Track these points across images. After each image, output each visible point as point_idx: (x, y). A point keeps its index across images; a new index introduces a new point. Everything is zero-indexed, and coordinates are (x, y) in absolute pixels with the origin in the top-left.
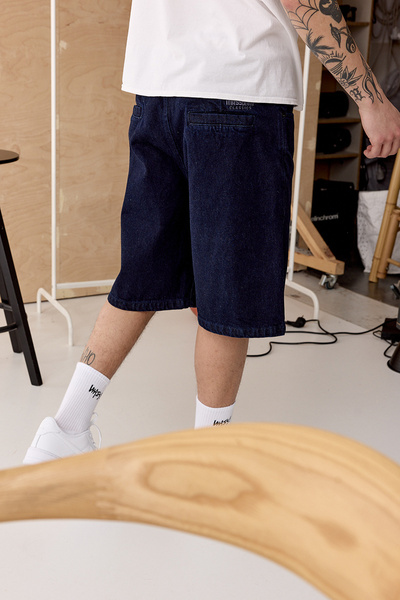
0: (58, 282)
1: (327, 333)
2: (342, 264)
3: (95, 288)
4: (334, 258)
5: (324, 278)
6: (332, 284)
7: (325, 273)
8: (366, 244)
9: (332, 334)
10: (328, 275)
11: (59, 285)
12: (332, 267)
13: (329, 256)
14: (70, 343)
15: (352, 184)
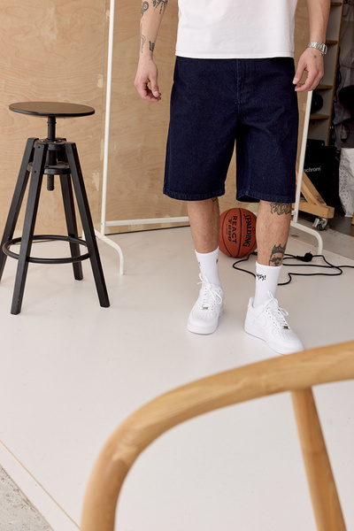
0: (107, 219)
1: (332, 267)
2: (333, 209)
3: (127, 226)
4: (325, 204)
5: (317, 221)
6: (323, 226)
7: (317, 217)
8: (346, 193)
9: (337, 268)
10: (320, 219)
11: (107, 223)
12: (324, 211)
13: (321, 202)
14: (121, 272)
15: (323, 142)
